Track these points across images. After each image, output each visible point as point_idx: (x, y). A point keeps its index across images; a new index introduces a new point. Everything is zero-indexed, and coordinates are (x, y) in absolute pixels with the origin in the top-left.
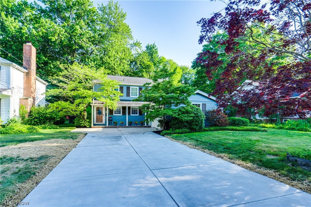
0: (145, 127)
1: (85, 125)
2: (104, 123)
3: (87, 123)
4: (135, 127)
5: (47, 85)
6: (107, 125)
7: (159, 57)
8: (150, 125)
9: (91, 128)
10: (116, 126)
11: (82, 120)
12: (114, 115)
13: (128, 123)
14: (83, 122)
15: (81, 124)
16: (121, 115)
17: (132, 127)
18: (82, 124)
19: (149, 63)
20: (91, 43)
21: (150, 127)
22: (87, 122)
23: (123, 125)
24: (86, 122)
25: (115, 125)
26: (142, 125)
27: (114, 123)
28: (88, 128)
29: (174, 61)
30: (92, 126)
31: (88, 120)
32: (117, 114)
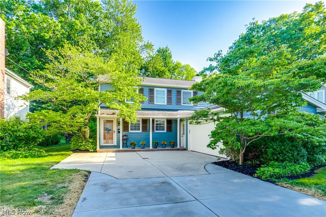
0: (178, 150)
1: (87, 148)
2: (116, 144)
3: (89, 145)
4: (163, 150)
6: (121, 148)
7: (173, 62)
8: (185, 147)
9: (97, 152)
10: (135, 149)
11: (82, 141)
12: (130, 131)
13: (153, 143)
14: (84, 144)
15: (81, 146)
16: (141, 131)
17: (159, 150)
18: (83, 147)
19: (163, 68)
21: (186, 149)
22: (90, 143)
23: (144, 147)
24: (89, 144)
25: (133, 147)
26: (173, 147)
27: (131, 144)
28: (92, 152)
29: (192, 67)
30: (98, 149)
31: (91, 141)
32: (135, 130)
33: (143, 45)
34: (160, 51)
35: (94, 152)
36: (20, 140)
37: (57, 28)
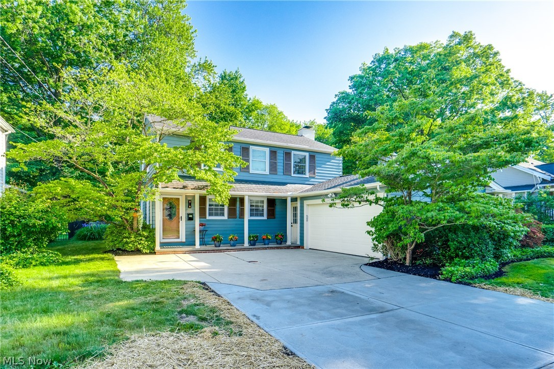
0: (288, 247)
1: (139, 246)
2: (184, 240)
3: (142, 242)
4: (266, 248)
5: (10, 132)
6: (198, 246)
7: (248, 99)
8: (298, 243)
9: (155, 253)
10: (220, 248)
11: (129, 234)
12: (208, 217)
13: (249, 237)
14: (132, 239)
15: (127, 243)
16: (226, 217)
17: (259, 249)
18: (130, 245)
19: (232, 108)
20: (109, 50)
21: (300, 247)
22: (143, 239)
23: (236, 243)
24: (141, 240)
25: (217, 244)
26: (281, 244)
27: (214, 239)
28: (146, 254)
29: (280, 109)
30: (158, 248)
31: (145, 234)
32: (216, 215)
33: (197, 64)
34: (225, 76)
35: (150, 253)
36: (29, 234)
37: (34, 15)
